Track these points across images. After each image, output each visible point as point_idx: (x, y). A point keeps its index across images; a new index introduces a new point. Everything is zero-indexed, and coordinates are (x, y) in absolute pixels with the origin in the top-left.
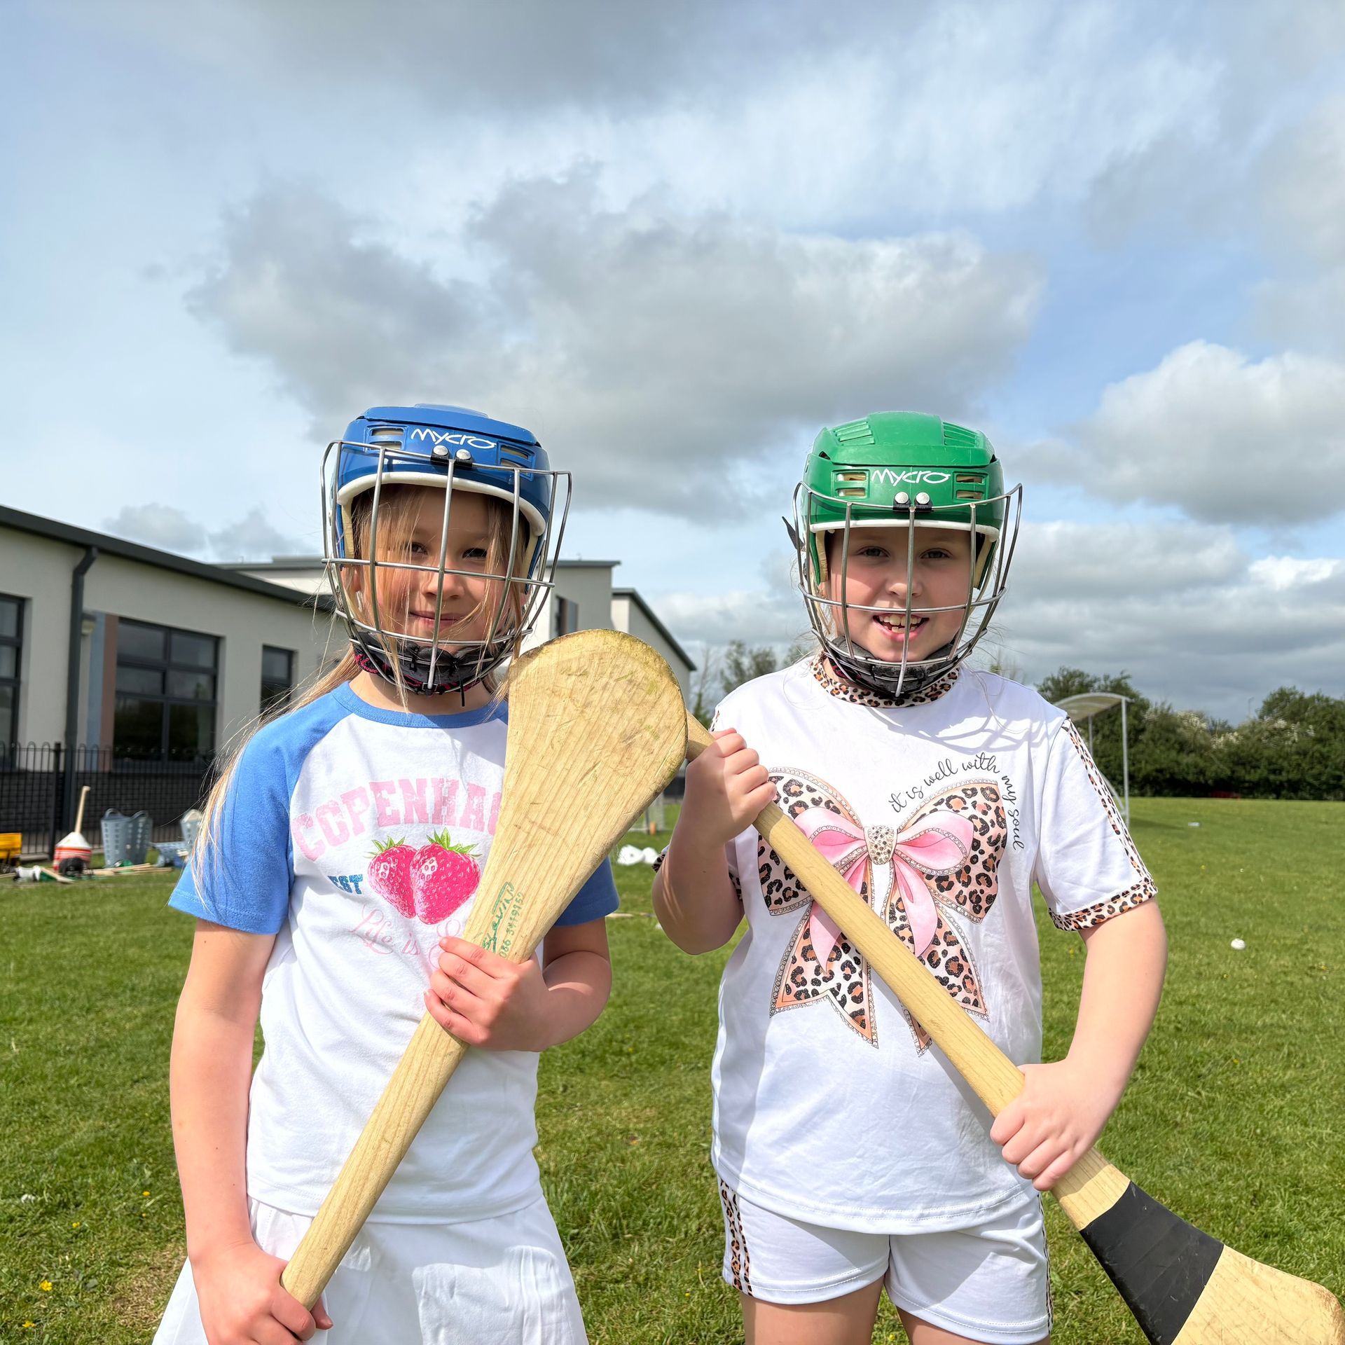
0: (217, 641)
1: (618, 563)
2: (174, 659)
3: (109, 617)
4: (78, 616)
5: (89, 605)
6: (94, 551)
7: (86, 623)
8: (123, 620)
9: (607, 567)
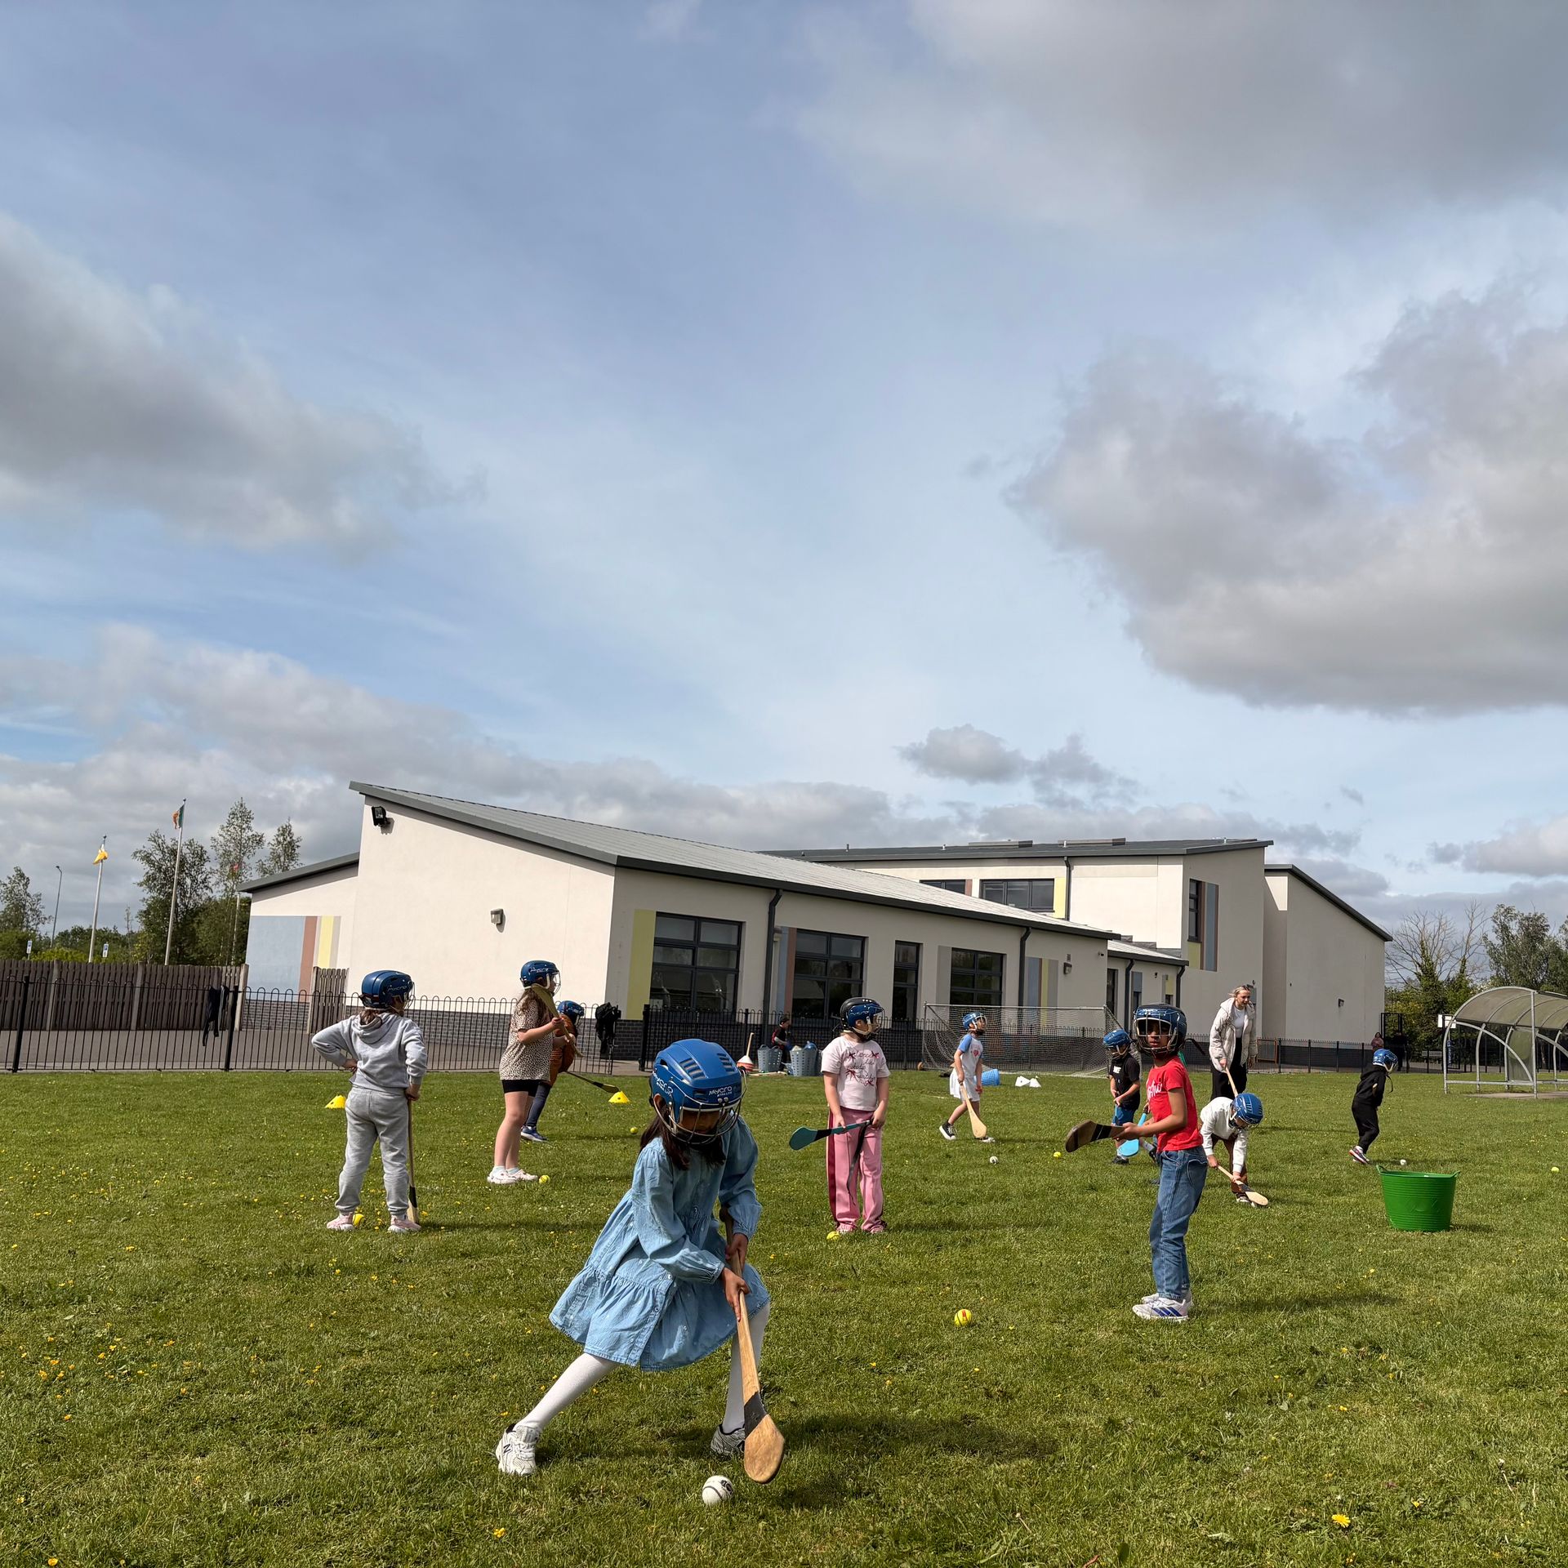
0: (863, 939)
1: (1271, 843)
2: (833, 953)
3: (790, 929)
4: (772, 930)
5: (777, 924)
6: (781, 891)
7: (776, 934)
8: (800, 931)
9: (1259, 847)
